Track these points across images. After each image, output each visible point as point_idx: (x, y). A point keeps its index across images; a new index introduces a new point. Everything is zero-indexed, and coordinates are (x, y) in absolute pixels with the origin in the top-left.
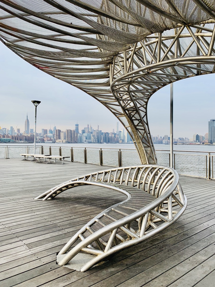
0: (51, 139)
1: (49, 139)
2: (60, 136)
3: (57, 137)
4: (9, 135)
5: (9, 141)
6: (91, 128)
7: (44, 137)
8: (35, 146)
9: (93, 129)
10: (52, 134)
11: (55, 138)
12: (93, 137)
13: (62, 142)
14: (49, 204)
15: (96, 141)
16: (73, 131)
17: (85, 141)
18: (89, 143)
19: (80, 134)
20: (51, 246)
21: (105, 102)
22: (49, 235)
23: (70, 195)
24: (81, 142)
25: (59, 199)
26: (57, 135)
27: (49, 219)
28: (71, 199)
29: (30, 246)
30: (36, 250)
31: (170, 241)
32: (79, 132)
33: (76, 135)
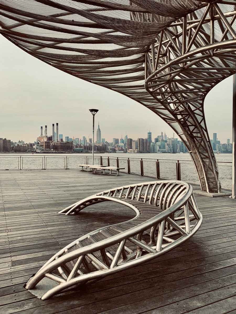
0: (122, 148)
1: (120, 148)
2: (131, 145)
3: (128, 146)
4: (82, 145)
5: (82, 151)
6: (166, 136)
7: (116, 147)
8: (93, 157)
9: (167, 137)
10: (124, 143)
11: (126, 148)
12: (167, 146)
13: (134, 152)
14: (69, 219)
15: (171, 151)
16: (145, 140)
17: (159, 150)
18: (163, 153)
19: (153, 143)
20: (34, 266)
21: (152, 106)
22: (42, 253)
23: (97, 211)
24: (154, 152)
25: (83, 214)
26: (128, 144)
27: (55, 236)
28: (95, 215)
29: (14, 263)
30: (16, 269)
31: (171, 276)
32: (152, 141)
33: (148, 145)
